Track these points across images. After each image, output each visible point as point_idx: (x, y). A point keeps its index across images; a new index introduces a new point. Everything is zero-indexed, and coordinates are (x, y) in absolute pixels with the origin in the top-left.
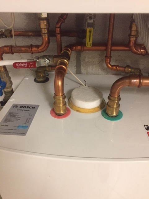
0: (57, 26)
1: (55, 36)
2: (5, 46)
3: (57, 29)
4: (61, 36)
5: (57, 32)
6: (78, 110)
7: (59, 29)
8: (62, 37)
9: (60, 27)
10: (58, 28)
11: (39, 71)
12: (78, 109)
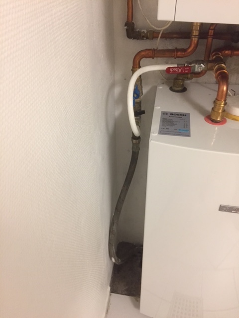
0: (211, 28)
1: (207, 38)
2: (146, 49)
3: (210, 31)
4: (213, 38)
5: (210, 34)
6: (235, 119)
7: (212, 31)
8: (214, 40)
9: (214, 29)
10: (212, 29)
11: (179, 78)
12: (234, 117)
